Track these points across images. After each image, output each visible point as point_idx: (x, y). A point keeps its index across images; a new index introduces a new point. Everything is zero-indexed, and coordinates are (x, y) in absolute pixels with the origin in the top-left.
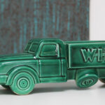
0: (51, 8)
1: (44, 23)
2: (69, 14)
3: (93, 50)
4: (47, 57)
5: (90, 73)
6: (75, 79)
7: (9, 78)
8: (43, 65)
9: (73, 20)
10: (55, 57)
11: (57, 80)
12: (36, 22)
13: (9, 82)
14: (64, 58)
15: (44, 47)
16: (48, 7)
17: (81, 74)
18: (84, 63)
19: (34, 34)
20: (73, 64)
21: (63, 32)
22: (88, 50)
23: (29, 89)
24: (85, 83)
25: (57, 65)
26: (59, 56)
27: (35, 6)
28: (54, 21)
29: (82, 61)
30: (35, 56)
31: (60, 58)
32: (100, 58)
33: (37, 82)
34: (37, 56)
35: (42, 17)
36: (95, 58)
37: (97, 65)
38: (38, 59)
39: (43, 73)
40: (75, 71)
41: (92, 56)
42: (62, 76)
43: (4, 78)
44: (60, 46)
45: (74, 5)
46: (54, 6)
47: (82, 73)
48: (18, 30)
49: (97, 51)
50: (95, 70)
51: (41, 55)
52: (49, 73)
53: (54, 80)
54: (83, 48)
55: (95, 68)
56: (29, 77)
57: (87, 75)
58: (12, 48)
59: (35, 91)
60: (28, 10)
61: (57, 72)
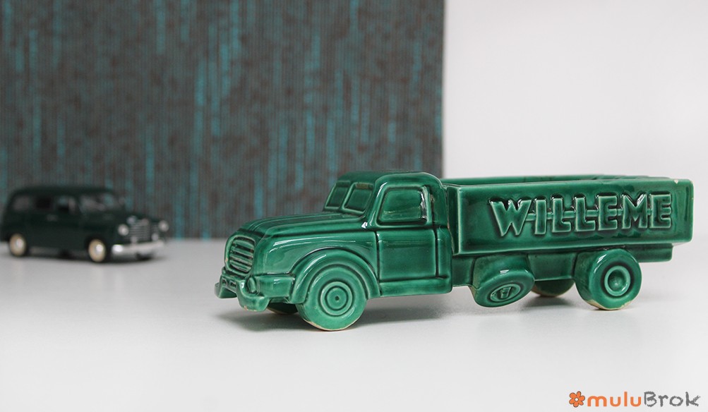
0: (347, 86)
1: (331, 127)
2: (394, 104)
3: (521, 203)
4: (397, 224)
5: (511, 268)
6: (471, 284)
7: (297, 286)
8: (390, 245)
9: (403, 118)
10: (420, 225)
11: (427, 288)
12: (310, 121)
13: (299, 296)
14: (444, 227)
15: (390, 195)
16: (339, 84)
17: (488, 271)
18: (499, 241)
19: (305, 150)
20: (469, 244)
21: (378, 146)
22: (510, 202)
23: (353, 313)
24: (498, 294)
25: (426, 246)
26: (429, 221)
27: (308, 82)
28: (355, 117)
29: (492, 235)
30: (365, 220)
31: (434, 227)
32: (541, 227)
33: (374, 293)
34: (371, 222)
35: (326, 109)
36: (528, 226)
37: (532, 244)
38: (375, 230)
39: (390, 268)
40: (470, 261)
41: (518, 219)
42: (437, 276)
43: (283, 284)
44: (431, 192)
45: (405, 81)
46: (355, 82)
47: (491, 266)
48: (265, 142)
49: (533, 204)
50: (523, 259)
51: (383, 219)
52: (404, 267)
53: (418, 288)
54: (496, 200)
55: (525, 253)
56: (351, 278)
57: (504, 273)
58: (251, 186)
59: (369, 317)
60: (289, 92)
61: (425, 265)
